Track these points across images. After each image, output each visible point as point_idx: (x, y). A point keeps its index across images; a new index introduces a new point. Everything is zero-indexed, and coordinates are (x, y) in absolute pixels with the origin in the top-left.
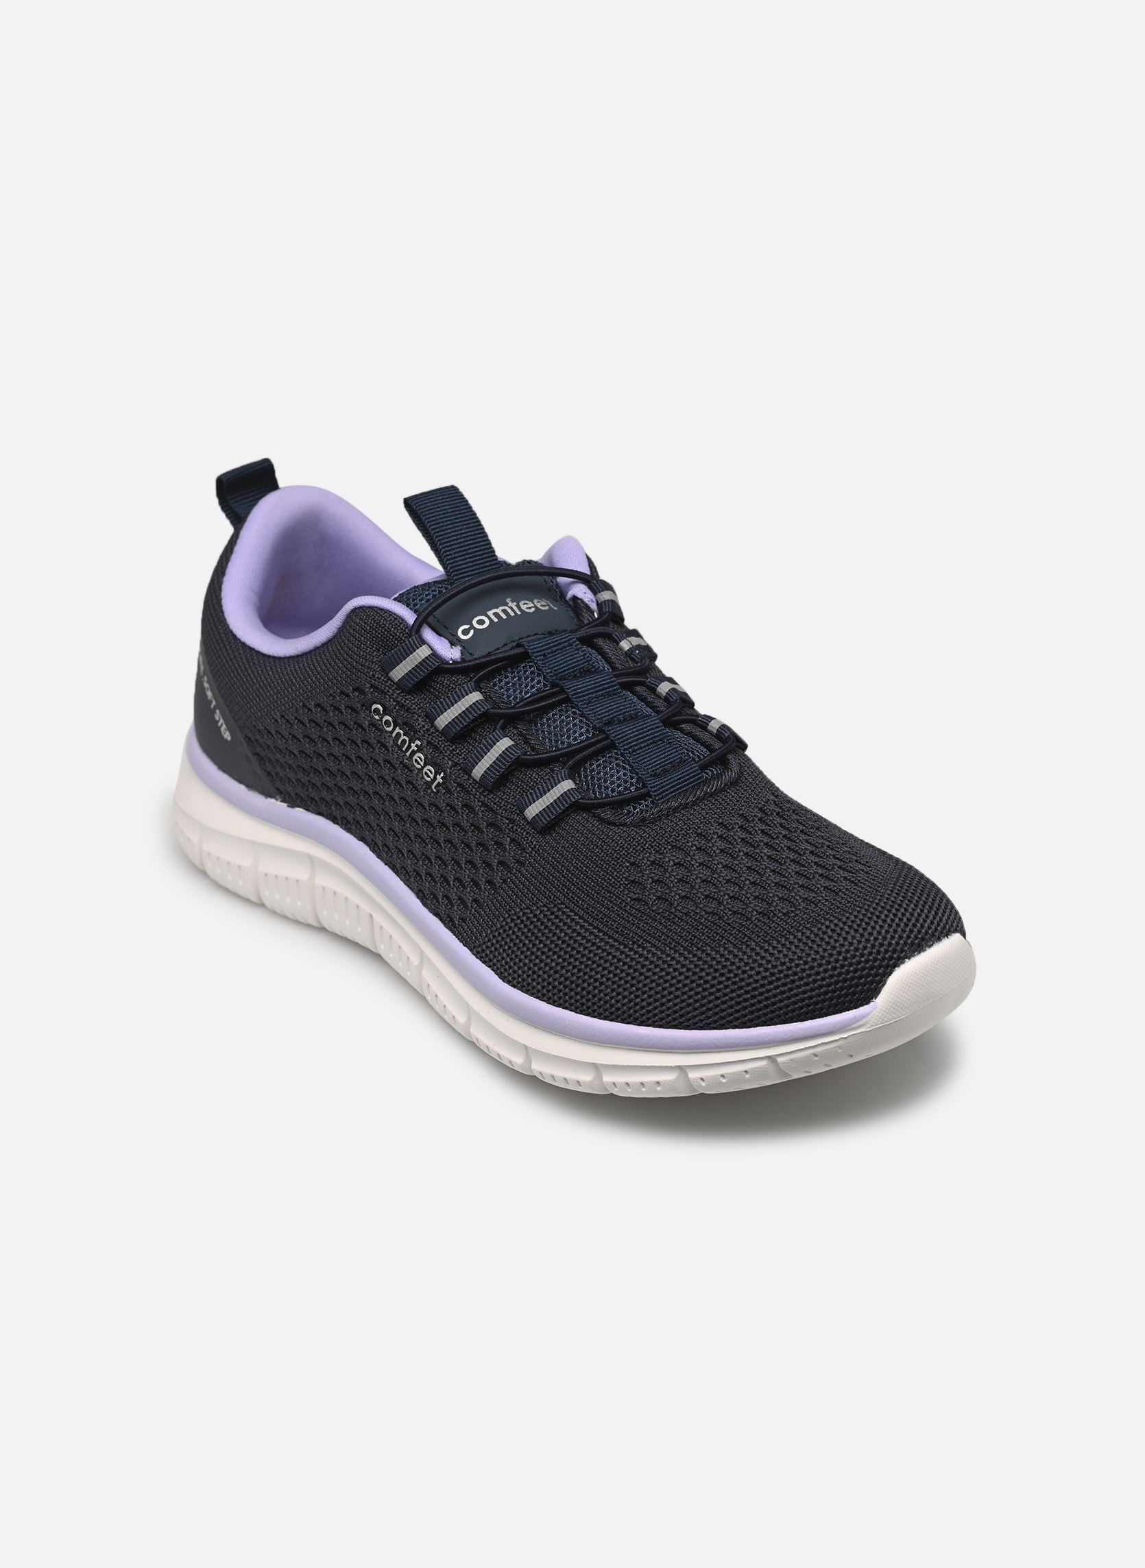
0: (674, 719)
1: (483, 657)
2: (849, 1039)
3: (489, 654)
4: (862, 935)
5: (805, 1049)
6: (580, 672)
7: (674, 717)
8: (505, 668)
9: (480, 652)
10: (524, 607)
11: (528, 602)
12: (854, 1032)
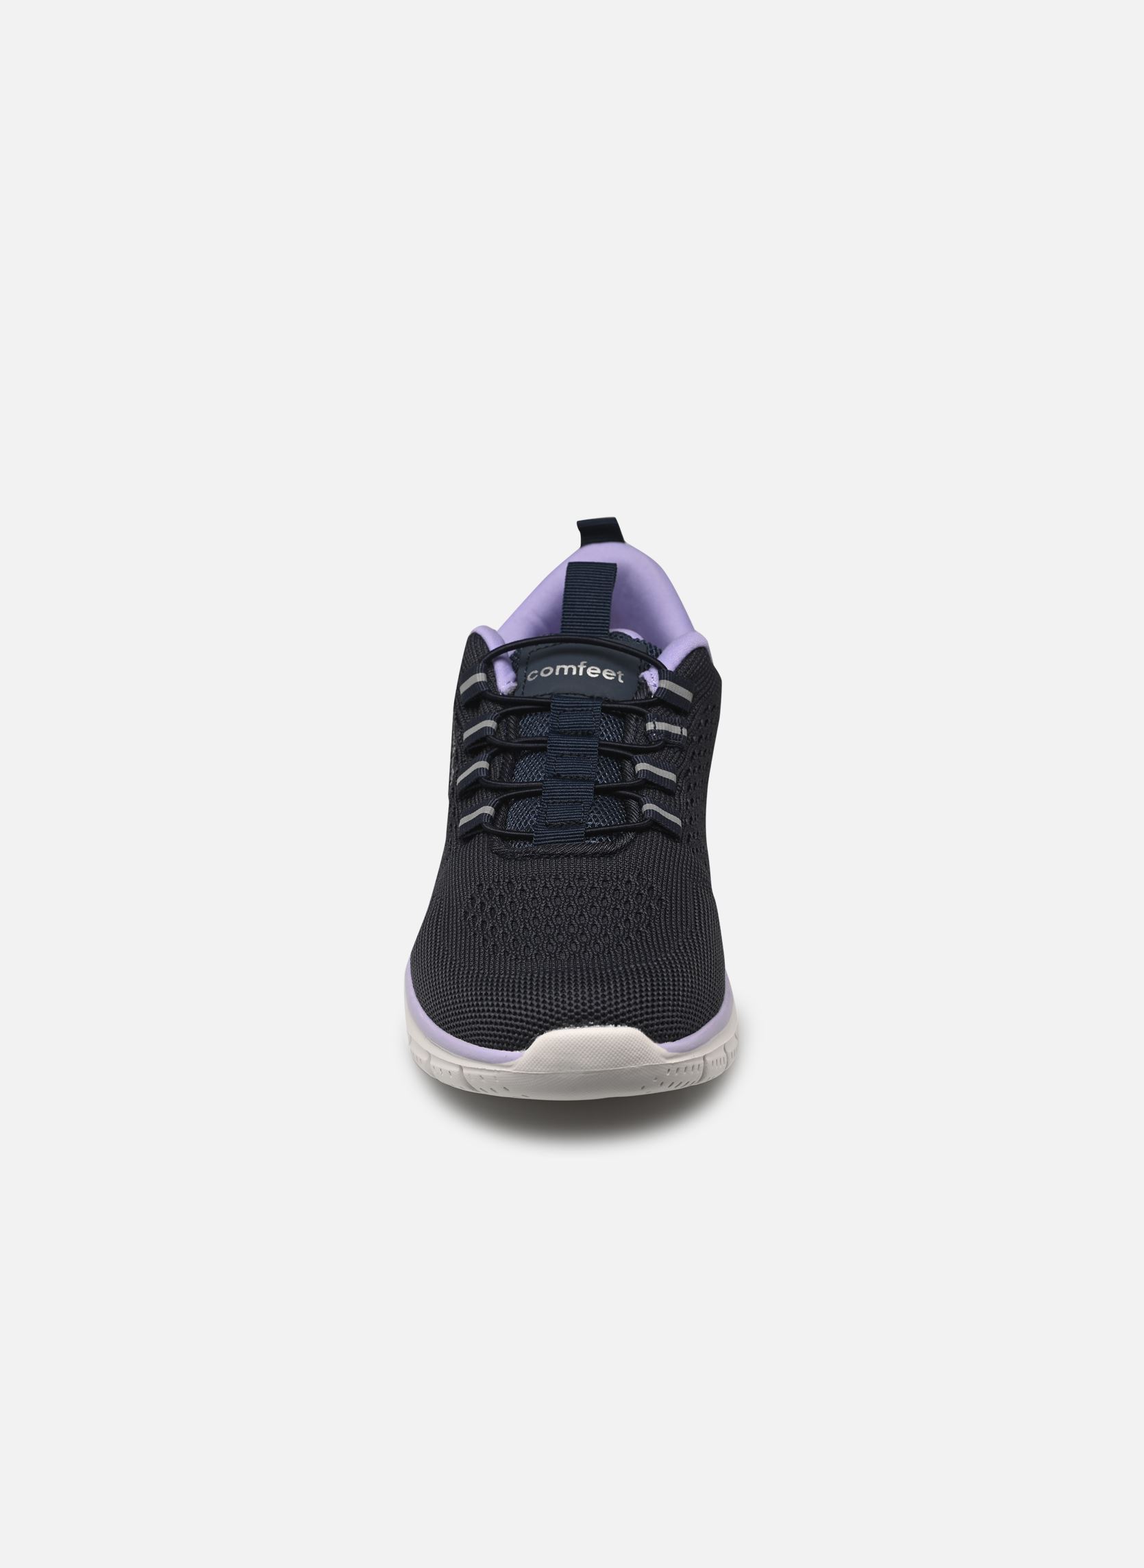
0: (623, 792)
1: (529, 697)
2: (501, 1073)
3: (534, 697)
4: (617, 1003)
5: (477, 1069)
6: (582, 733)
7: (621, 790)
8: (536, 711)
9: (530, 693)
10: (589, 671)
11: (596, 668)
12: (504, 1070)
